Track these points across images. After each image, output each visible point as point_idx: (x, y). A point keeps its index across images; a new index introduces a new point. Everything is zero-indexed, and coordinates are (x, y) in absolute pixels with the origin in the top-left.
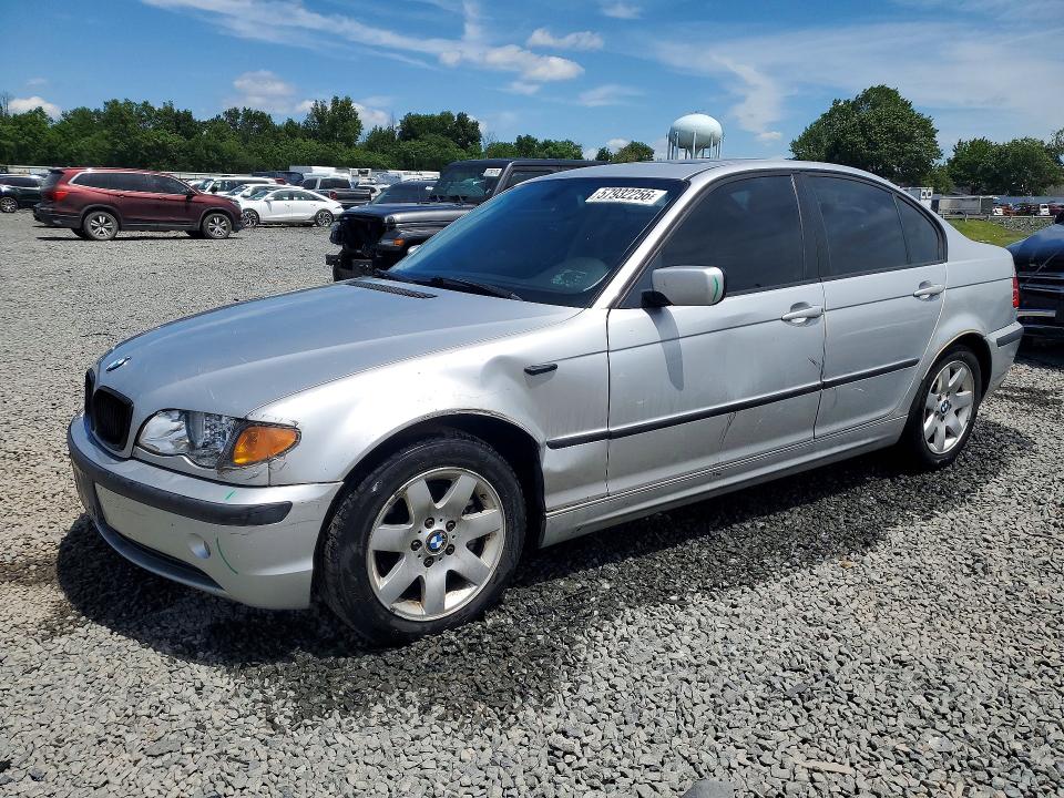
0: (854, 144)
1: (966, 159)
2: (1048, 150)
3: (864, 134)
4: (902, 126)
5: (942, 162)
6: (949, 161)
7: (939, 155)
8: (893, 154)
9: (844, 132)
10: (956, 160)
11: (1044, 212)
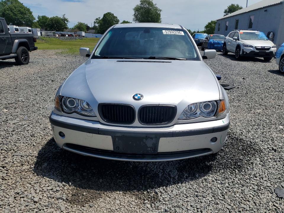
0: (9, 14)
1: (42, 21)
2: (62, 20)
3: (12, 11)
4: (22, 10)
5: (36, 21)
6: (37, 21)
7: (35, 19)
8: (22, 18)
9: (5, 10)
10: (39, 21)
11: (67, 36)
